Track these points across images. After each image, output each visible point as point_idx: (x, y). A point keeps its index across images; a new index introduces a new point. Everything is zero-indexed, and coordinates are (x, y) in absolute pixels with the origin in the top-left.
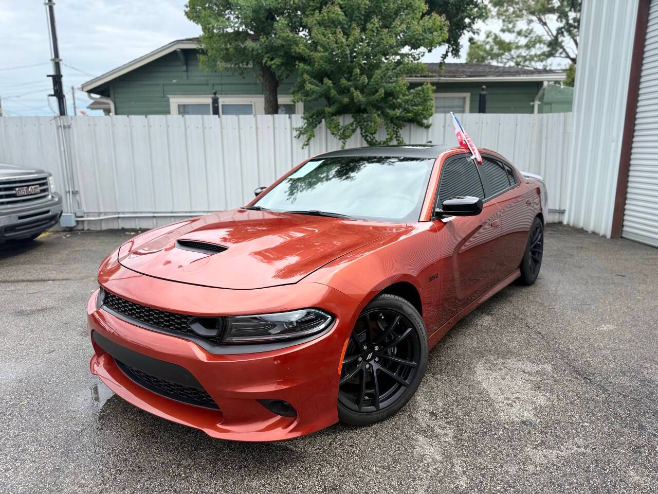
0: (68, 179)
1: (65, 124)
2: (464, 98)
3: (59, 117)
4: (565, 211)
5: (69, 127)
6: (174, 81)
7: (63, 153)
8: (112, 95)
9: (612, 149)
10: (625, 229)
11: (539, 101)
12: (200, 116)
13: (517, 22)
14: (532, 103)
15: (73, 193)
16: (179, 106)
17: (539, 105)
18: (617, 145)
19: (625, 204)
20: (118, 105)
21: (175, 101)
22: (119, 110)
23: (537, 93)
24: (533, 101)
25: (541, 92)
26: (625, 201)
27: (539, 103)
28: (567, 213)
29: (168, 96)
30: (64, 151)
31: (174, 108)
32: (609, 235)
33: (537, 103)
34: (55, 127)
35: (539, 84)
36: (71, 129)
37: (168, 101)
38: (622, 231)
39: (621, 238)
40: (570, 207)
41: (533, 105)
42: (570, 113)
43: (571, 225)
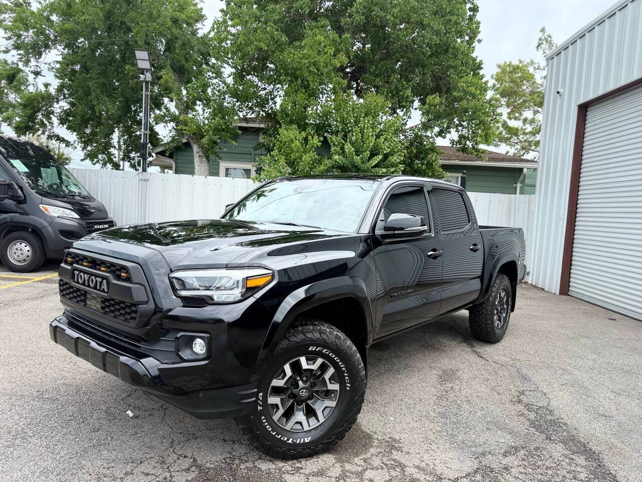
1: (145, 178)
2: (458, 178)
3: (141, 173)
4: (529, 272)
5: (147, 180)
6: (225, 150)
7: (140, 199)
8: (174, 157)
9: (560, 225)
10: (570, 288)
11: (521, 183)
12: (247, 180)
13: (524, 112)
14: (514, 185)
16: (225, 169)
17: (521, 187)
18: (563, 222)
20: (179, 165)
21: (223, 165)
22: (179, 169)
23: (519, 177)
24: (516, 183)
25: (522, 177)
26: (571, 267)
27: (521, 185)
28: (531, 274)
29: (219, 161)
30: (142, 198)
31: (222, 171)
32: (558, 293)
33: (519, 185)
34: (138, 180)
35: (521, 170)
36: (148, 182)
37: (218, 165)
38: (569, 290)
39: (569, 295)
40: (533, 270)
41: (516, 187)
42: (534, 195)
43: (534, 284)
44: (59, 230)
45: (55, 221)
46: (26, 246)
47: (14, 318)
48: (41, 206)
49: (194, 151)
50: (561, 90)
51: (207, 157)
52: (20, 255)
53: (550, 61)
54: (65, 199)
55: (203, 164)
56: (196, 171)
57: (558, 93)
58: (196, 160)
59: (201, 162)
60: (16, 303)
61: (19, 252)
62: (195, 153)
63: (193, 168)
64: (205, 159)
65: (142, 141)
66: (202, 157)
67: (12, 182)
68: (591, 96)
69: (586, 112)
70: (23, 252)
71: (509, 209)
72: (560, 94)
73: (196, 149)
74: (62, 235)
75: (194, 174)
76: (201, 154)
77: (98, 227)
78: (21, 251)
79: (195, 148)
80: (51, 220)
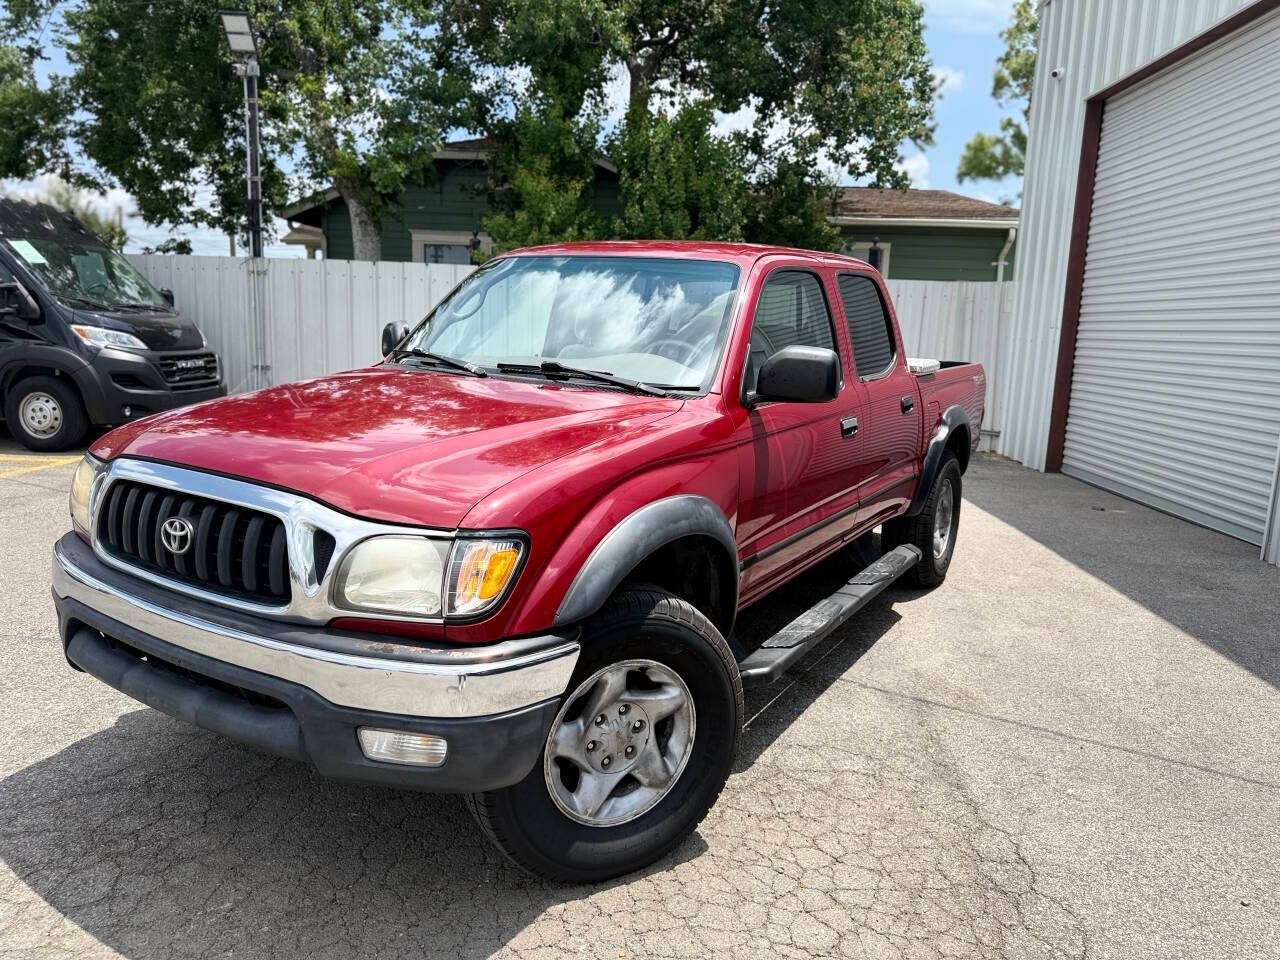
0: (257, 349)
1: (259, 269)
2: (881, 252)
3: (252, 259)
4: (999, 432)
5: (265, 273)
6: (420, 208)
7: (253, 310)
8: (324, 224)
9: (1051, 340)
10: (1065, 461)
11: (1006, 260)
12: (453, 266)
14: (994, 264)
15: (262, 368)
16: (426, 245)
17: (1005, 267)
18: (1056, 333)
19: (1066, 424)
20: (331, 239)
21: (419, 239)
22: (332, 249)
23: (1001, 248)
24: (997, 260)
25: (1008, 246)
26: (1066, 420)
27: (1007, 263)
28: (1002, 435)
29: (411, 230)
30: (255, 308)
31: (417, 249)
32: (1043, 469)
33: (1002, 264)
34: (247, 274)
35: (1005, 233)
36: (267, 277)
37: (410, 239)
38: (1062, 464)
39: (1060, 472)
40: (1006, 427)
41: (997, 267)
42: (1011, 282)
43: (1006, 455)
44: (109, 373)
45: (100, 355)
46: (47, 401)
47: (9, 526)
48: (74, 327)
49: (351, 212)
50: (1059, 70)
51: (377, 224)
52: (42, 420)
53: (1046, 9)
54: (119, 313)
55: (368, 238)
56: (357, 252)
57: (1055, 74)
58: (356, 230)
59: (365, 234)
60: (16, 501)
61: (39, 414)
62: (352, 215)
63: (351, 246)
64: (373, 228)
65: (249, 197)
66: (366, 223)
67: (14, 284)
68: (1108, 82)
69: (1103, 113)
70: (44, 413)
71: (962, 311)
72: (1059, 77)
73: (354, 209)
74: (117, 382)
75: (353, 259)
76: (365, 217)
77: (184, 365)
78: (41, 413)
79: (353, 206)
80: (94, 355)
